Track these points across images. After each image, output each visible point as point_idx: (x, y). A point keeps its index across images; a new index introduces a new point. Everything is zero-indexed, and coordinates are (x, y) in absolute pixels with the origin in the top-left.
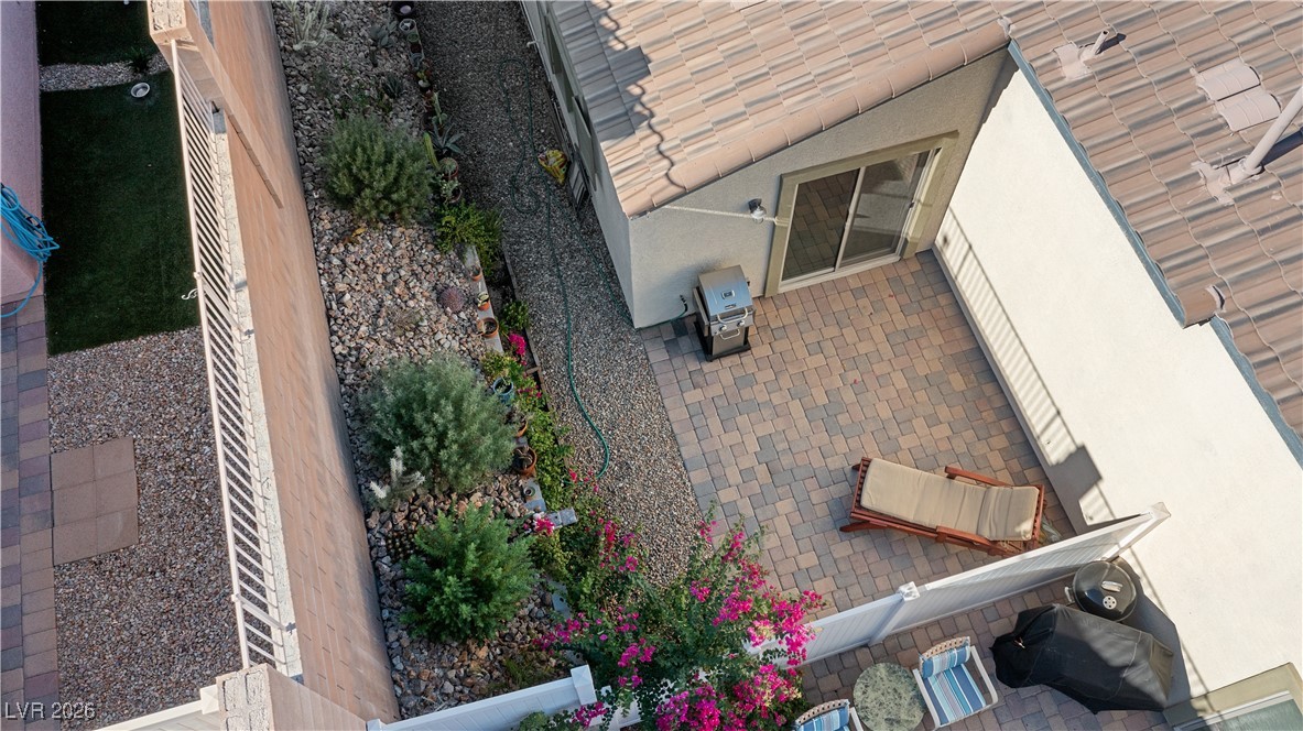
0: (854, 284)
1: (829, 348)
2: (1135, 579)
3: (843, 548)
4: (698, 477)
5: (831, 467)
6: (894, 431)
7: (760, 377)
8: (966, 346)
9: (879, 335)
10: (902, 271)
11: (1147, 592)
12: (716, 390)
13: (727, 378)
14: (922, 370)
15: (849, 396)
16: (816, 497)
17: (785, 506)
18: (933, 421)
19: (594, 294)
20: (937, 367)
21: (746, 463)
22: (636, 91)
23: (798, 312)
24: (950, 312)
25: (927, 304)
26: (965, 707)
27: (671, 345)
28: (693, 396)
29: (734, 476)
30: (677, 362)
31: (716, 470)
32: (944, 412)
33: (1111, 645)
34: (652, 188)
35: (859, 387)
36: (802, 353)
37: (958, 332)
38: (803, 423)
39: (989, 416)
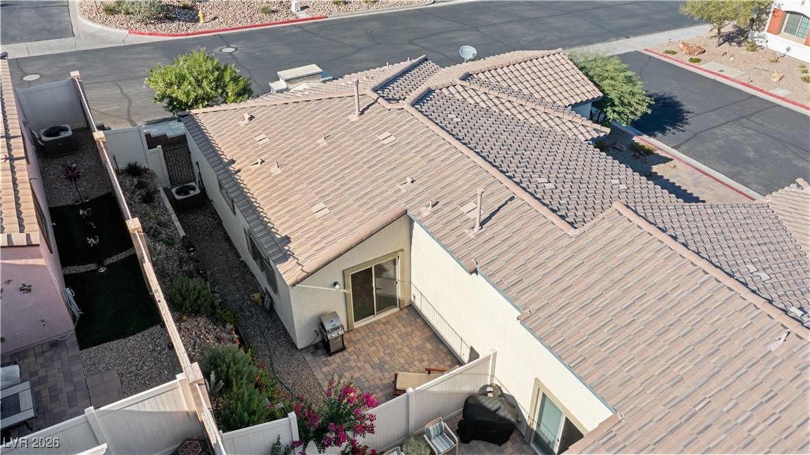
0: (384, 321)
1: (377, 344)
2: (499, 388)
5: (384, 383)
7: (351, 358)
8: (430, 334)
9: (396, 336)
10: (401, 313)
11: (504, 391)
12: (335, 365)
13: (338, 361)
14: (414, 344)
15: (387, 358)
19: (280, 341)
20: (420, 342)
22: (287, 248)
23: (363, 334)
24: (422, 324)
25: (412, 323)
26: (446, 446)
27: (314, 354)
28: (325, 369)
30: (317, 359)
32: (425, 357)
33: (489, 403)
34: (297, 275)
35: (391, 355)
36: (366, 347)
37: (426, 330)
38: (371, 371)
39: (443, 355)
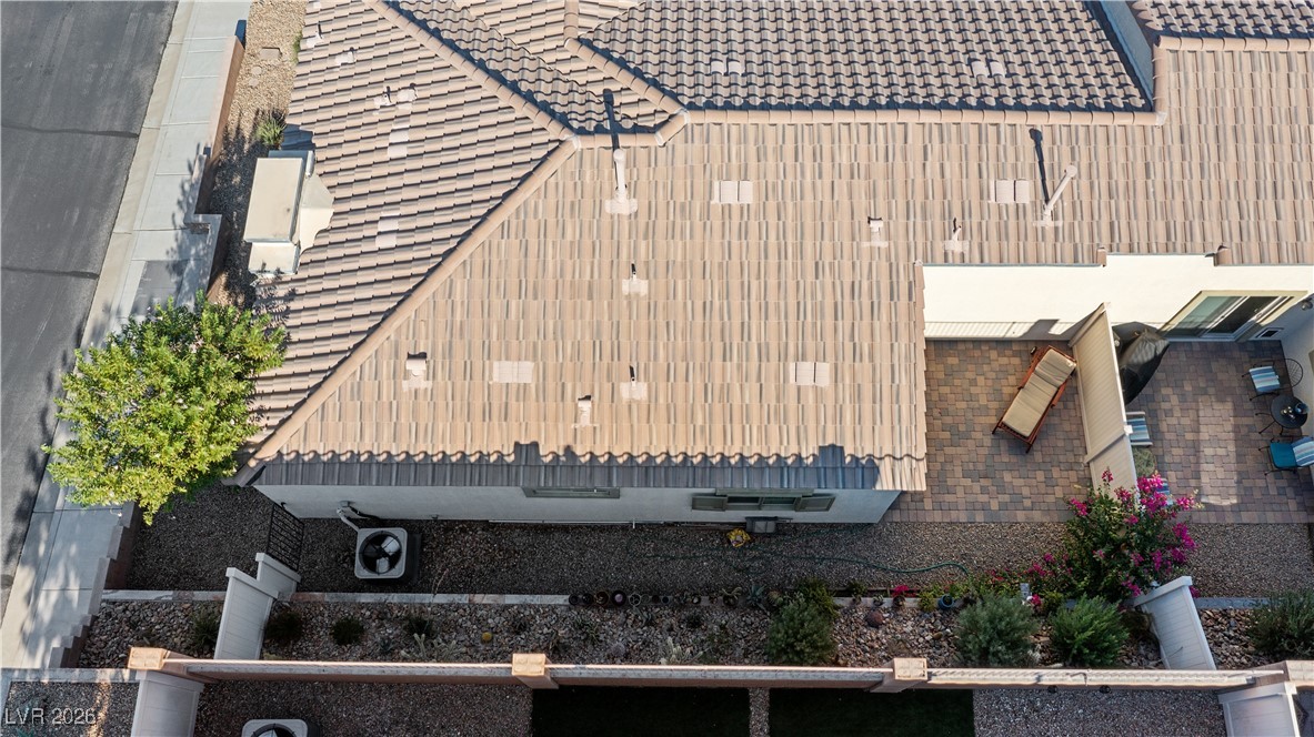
3: (1038, 457)
4: (980, 517)
6: (976, 405)
16: (1005, 459)
17: (1007, 477)
18: (973, 382)
19: (842, 541)
21: (976, 488)
22: (850, 459)
28: (928, 504)
29: (984, 498)
31: (978, 506)
